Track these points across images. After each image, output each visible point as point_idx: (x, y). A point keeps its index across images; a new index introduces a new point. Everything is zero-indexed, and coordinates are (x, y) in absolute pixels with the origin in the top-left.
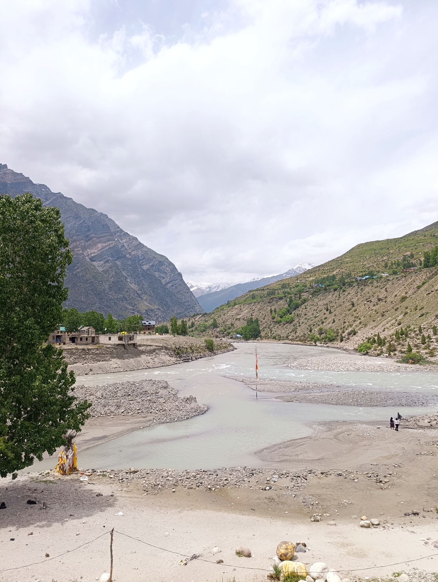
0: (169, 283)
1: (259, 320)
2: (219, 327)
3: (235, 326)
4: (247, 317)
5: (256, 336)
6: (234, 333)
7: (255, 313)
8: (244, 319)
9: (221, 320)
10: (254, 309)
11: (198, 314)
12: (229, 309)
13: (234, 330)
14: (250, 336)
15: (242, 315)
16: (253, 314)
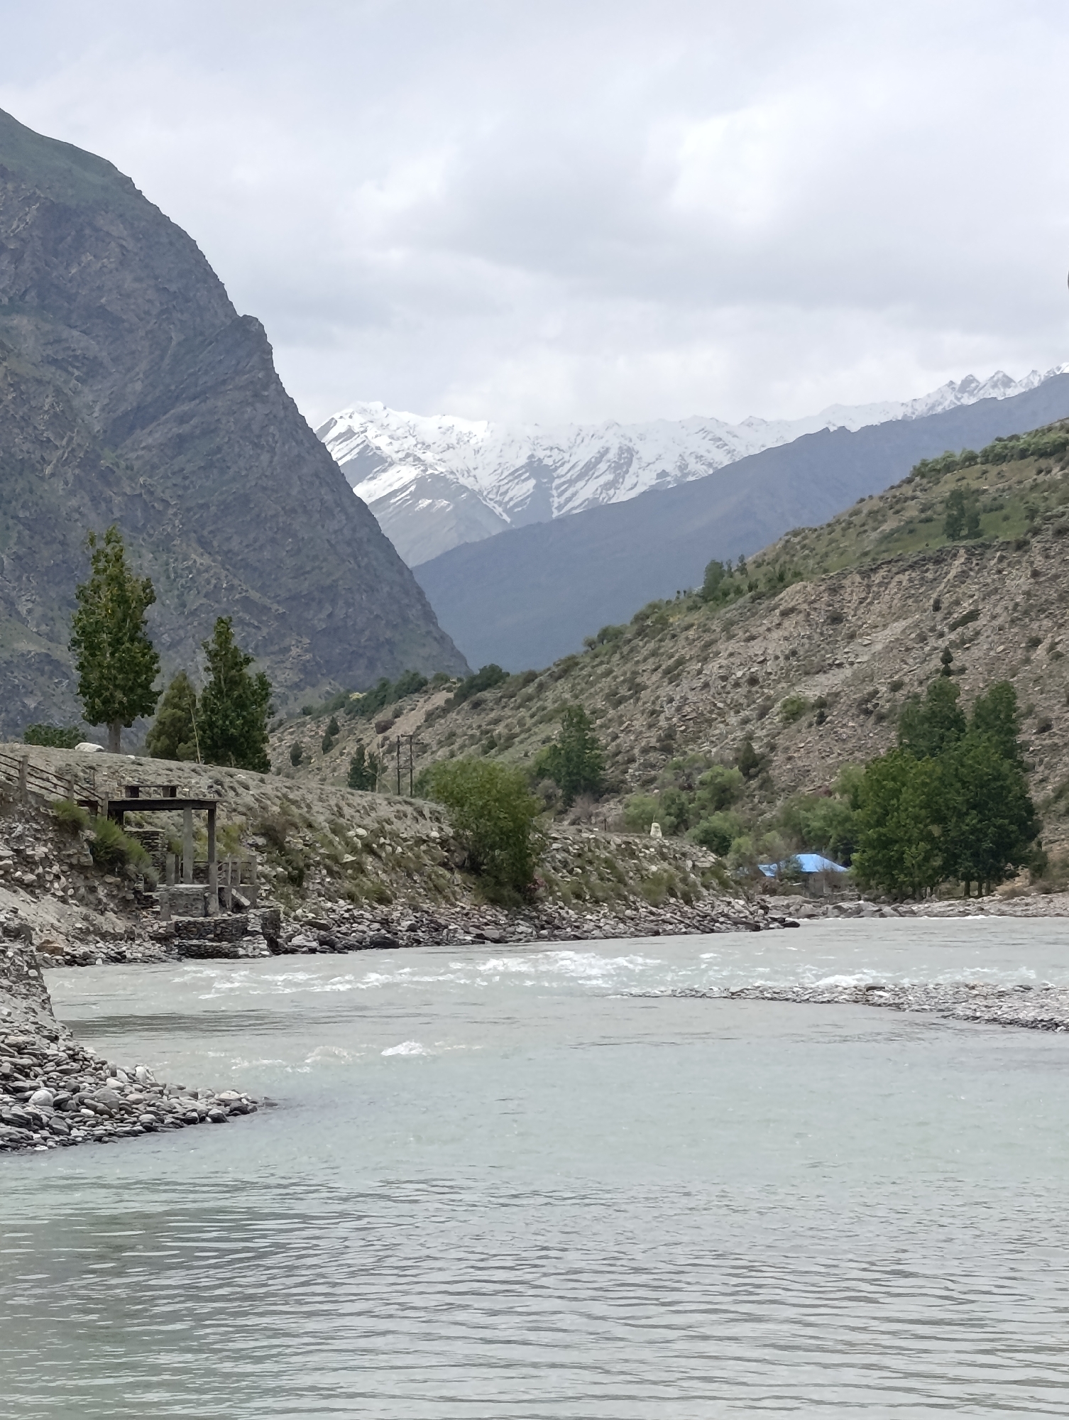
0: (140, 417)
1: (1020, 704)
2: (616, 789)
3: (780, 770)
4: (896, 687)
5: (995, 854)
6: (774, 838)
7: (976, 652)
8: (866, 707)
9: (639, 723)
10: (967, 606)
11: (417, 686)
12: (716, 626)
13: (772, 813)
14: (937, 862)
15: (847, 672)
16: (959, 658)
